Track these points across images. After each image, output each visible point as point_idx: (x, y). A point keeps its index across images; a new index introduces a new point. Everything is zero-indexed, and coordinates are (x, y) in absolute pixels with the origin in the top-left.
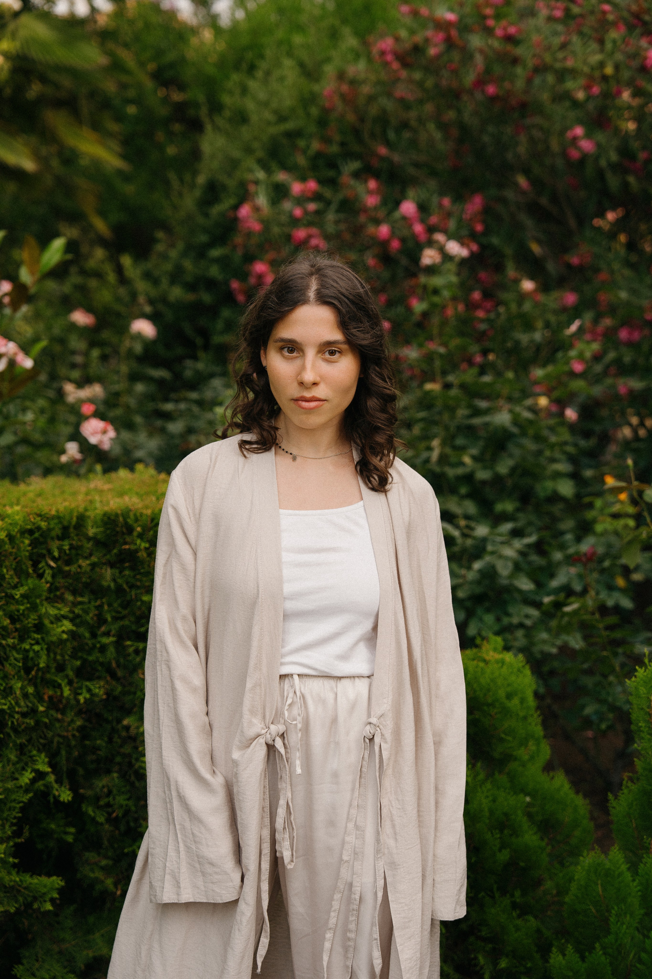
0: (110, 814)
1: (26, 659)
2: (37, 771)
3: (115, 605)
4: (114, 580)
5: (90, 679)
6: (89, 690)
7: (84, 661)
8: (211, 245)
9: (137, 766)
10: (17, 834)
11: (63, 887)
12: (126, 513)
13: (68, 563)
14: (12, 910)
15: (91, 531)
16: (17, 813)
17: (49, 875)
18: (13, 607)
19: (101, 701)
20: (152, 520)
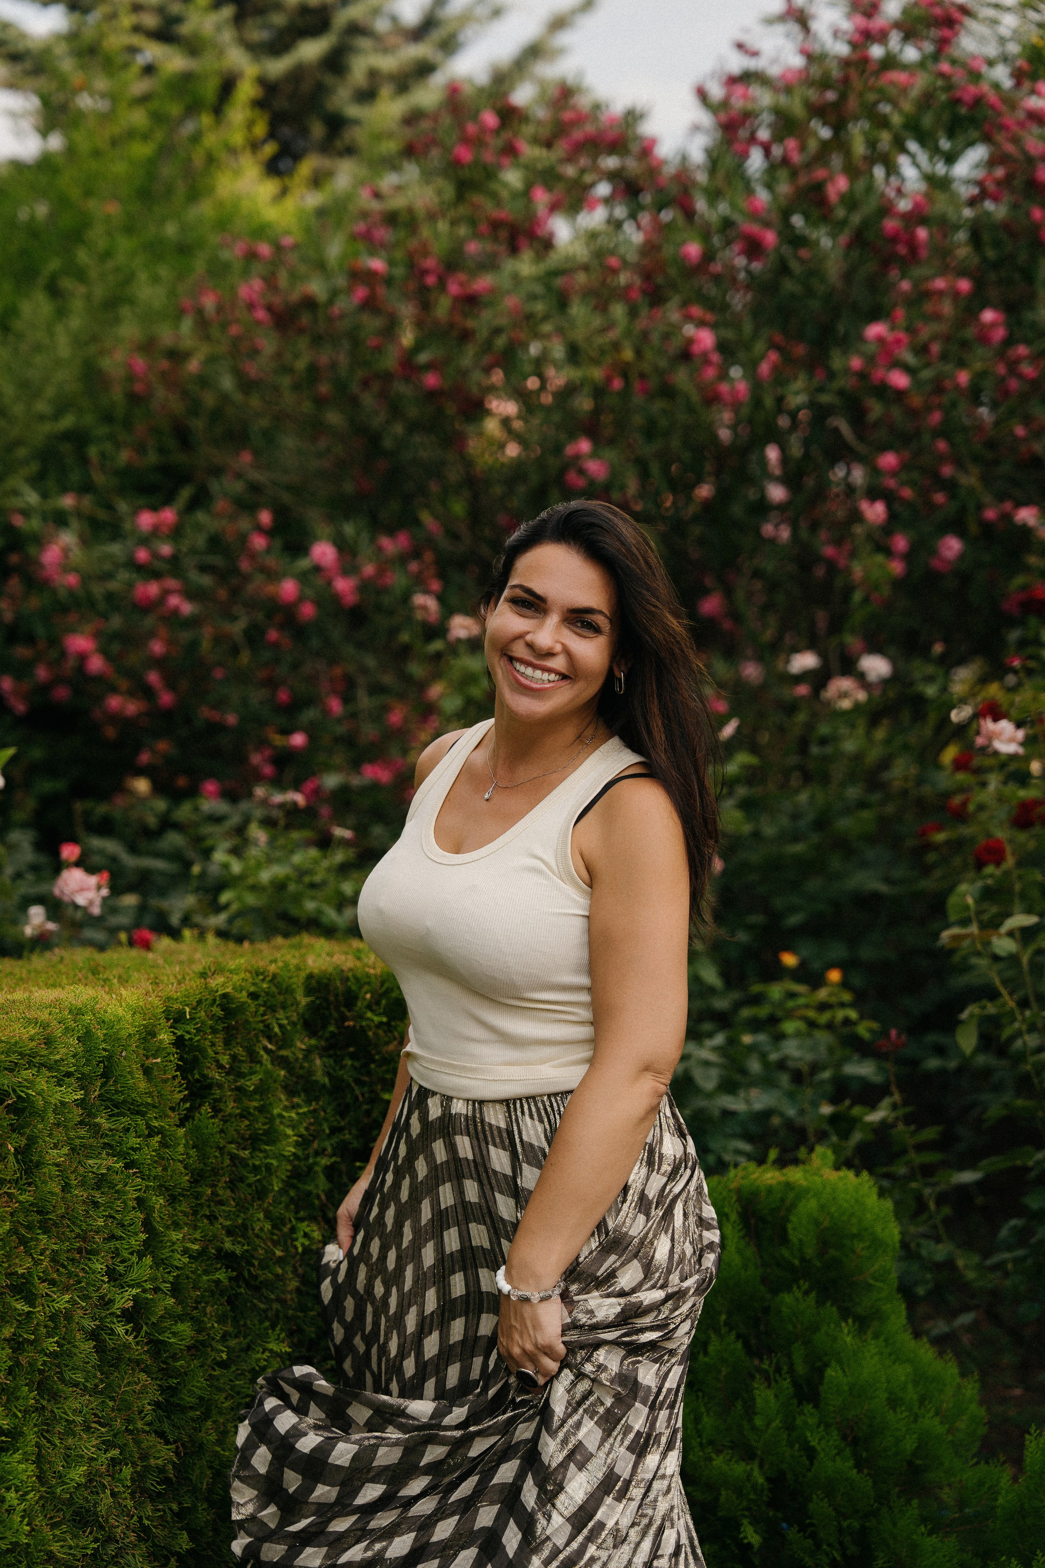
20: (382, 983)
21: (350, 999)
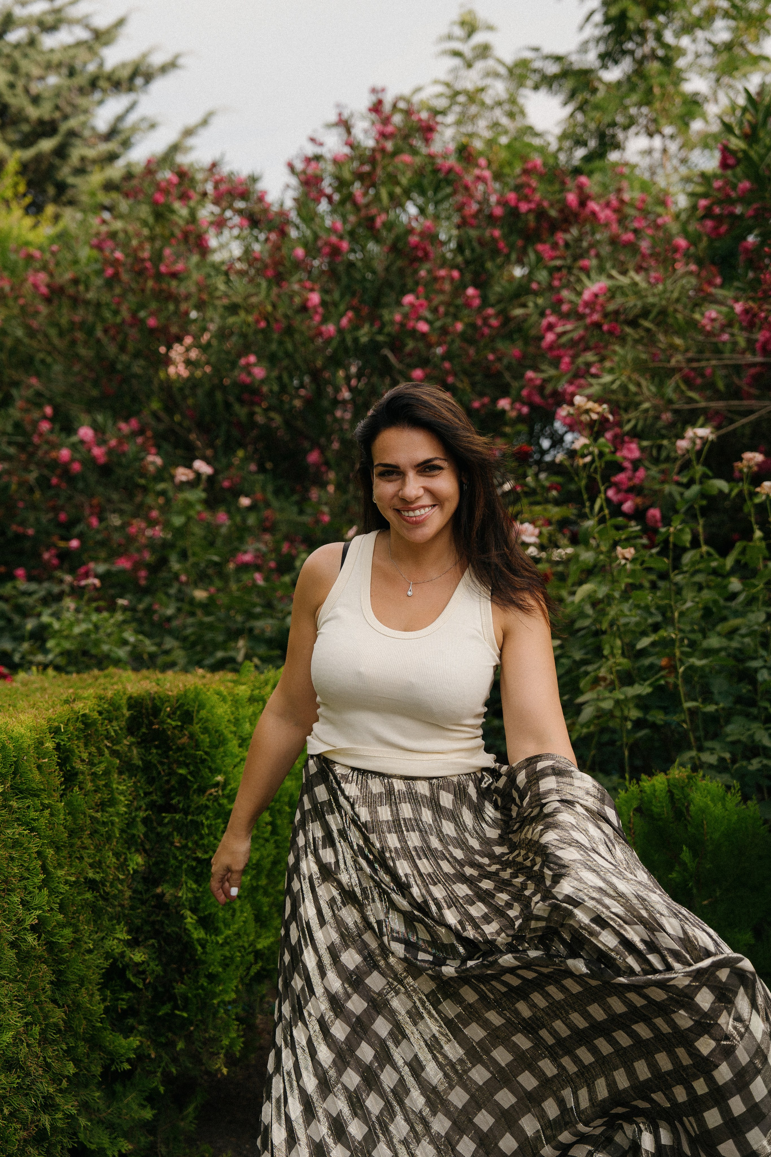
15: (125, 712)
16: (101, 978)
21: (156, 711)
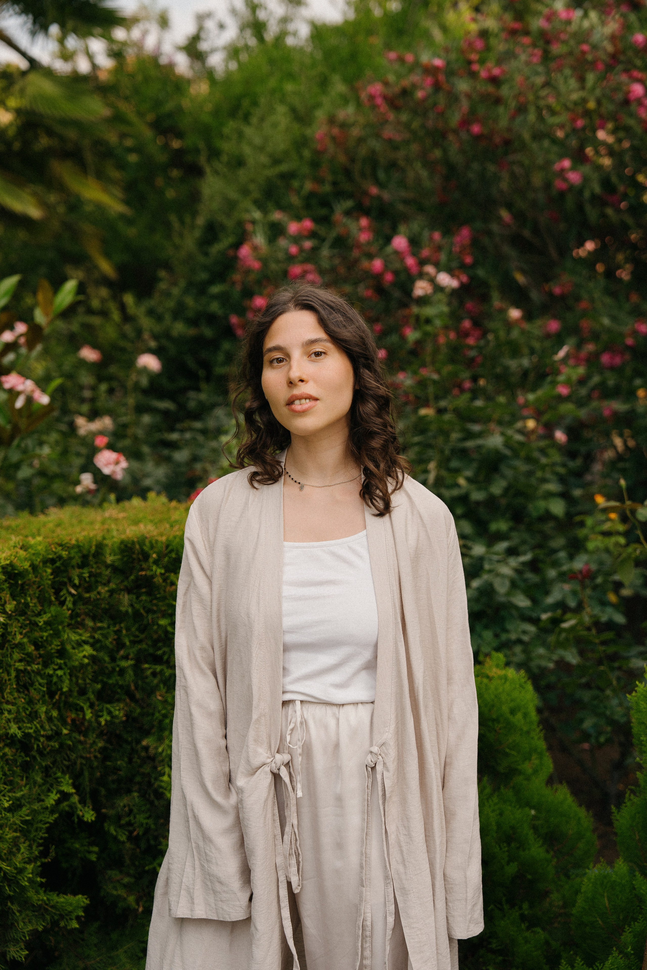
0: (131, 832)
1: (49, 683)
2: (62, 793)
3: (133, 629)
4: (132, 605)
5: (110, 702)
6: (110, 713)
7: (104, 684)
8: (211, 282)
9: (156, 785)
10: (44, 854)
11: (88, 905)
12: (142, 540)
13: (88, 590)
14: (40, 929)
15: (109, 559)
16: (44, 833)
17: (75, 894)
18: (37, 634)
19: (123, 722)
20: (167, 546)
